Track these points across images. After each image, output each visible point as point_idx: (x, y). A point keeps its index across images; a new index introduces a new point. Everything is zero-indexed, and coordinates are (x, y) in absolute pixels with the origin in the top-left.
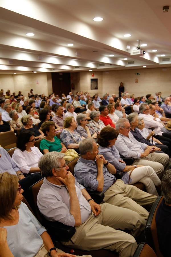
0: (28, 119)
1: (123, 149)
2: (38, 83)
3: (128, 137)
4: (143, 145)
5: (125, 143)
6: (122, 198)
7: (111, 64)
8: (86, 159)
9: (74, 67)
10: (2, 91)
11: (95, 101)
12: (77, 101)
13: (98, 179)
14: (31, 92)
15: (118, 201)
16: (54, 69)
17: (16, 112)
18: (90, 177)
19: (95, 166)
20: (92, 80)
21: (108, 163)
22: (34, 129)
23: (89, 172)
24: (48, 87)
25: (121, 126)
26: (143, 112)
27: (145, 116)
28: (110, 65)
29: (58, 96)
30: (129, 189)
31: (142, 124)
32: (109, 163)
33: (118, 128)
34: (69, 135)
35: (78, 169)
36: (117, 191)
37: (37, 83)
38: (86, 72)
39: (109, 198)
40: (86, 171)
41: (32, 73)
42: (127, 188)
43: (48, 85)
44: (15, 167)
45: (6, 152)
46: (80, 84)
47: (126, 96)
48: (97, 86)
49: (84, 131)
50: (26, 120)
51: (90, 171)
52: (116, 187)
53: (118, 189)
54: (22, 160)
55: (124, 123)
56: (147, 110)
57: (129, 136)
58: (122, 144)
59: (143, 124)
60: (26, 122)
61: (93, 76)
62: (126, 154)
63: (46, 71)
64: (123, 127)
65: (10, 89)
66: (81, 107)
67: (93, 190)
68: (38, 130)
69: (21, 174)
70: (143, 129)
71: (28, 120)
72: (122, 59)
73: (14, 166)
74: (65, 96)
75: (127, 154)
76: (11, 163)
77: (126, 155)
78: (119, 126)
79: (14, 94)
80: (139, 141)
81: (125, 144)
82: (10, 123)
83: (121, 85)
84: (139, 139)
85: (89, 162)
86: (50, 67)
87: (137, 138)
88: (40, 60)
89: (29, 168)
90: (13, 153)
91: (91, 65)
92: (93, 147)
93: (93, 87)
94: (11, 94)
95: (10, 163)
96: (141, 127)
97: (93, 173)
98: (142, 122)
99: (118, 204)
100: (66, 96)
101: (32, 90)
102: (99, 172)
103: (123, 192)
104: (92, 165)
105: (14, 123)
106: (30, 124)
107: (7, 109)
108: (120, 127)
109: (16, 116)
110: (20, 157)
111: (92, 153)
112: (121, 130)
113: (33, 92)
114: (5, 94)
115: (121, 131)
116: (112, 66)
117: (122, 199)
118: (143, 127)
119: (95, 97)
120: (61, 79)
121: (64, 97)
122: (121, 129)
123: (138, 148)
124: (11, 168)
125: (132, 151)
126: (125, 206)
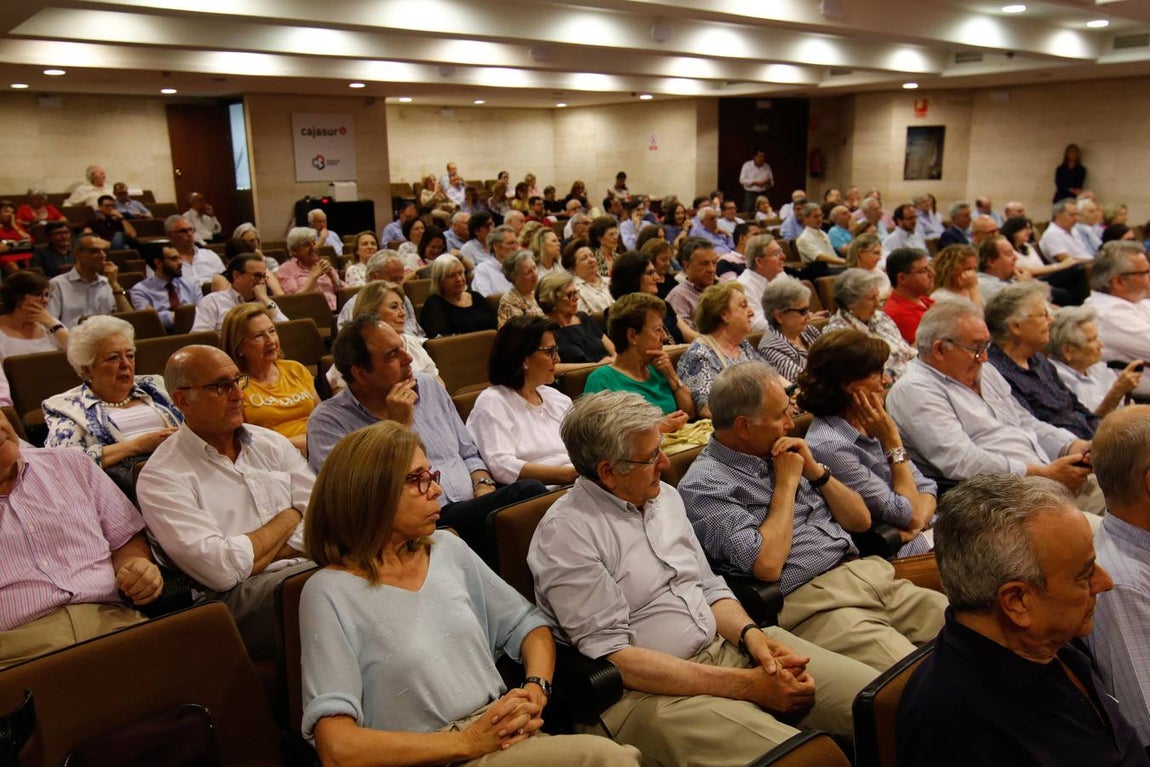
0: (558, 289)
1: (940, 436)
2: (656, 148)
3: (975, 386)
4: (1052, 434)
5: (956, 413)
6: (858, 625)
7: (1010, 54)
8: (735, 448)
9: (828, 72)
10: (502, 180)
11: (905, 233)
12: (816, 231)
13: (765, 530)
14: (621, 186)
15: (840, 634)
16: (731, 82)
17: (530, 262)
18: (733, 518)
19: (768, 479)
20: (912, 131)
21: (825, 479)
22: (582, 332)
23: (733, 500)
24: (698, 165)
25: (944, 335)
26: (1111, 282)
27: (1117, 307)
28: (1005, 57)
29: (732, 204)
30: (907, 600)
31: (1084, 344)
32: (832, 478)
33: (928, 345)
34: (714, 365)
35: (690, 483)
36: (844, 595)
37: (651, 148)
38: (889, 91)
39: (803, 615)
40: (721, 490)
41: (633, 99)
42: (901, 595)
43: (698, 157)
44: (473, 456)
45: (443, 395)
46: (851, 152)
47: (1073, 215)
48: (939, 164)
49: (789, 355)
50: (551, 294)
51: (738, 493)
52: (848, 580)
53: (855, 589)
54: (497, 431)
55: (960, 320)
56: (1132, 277)
57: (984, 385)
58: (939, 414)
59: (1093, 345)
60: (550, 301)
61: (922, 111)
62: (951, 463)
63: (695, 89)
64: (950, 341)
65: (534, 173)
66: (835, 258)
67: (741, 572)
68: (601, 337)
69: (484, 482)
70: (1091, 369)
71: (559, 294)
72: (1079, 25)
73: (468, 453)
74: (770, 209)
75: (957, 460)
76: (459, 438)
77: (953, 467)
78: (934, 336)
79: (549, 191)
80: (1041, 418)
81: (954, 416)
82: (502, 303)
83: (1067, 159)
84: (1044, 407)
85: (744, 462)
86: (709, 71)
87: (1036, 401)
88: (660, 41)
89: (515, 466)
90: (472, 406)
91: (907, 60)
92: (764, 400)
93: (915, 165)
94: (538, 191)
95: (452, 436)
96: (1079, 355)
97: (753, 506)
98: (1086, 331)
99: (840, 646)
100: (777, 208)
101: (621, 176)
102: (773, 505)
103: (878, 603)
104: (756, 474)
105: (515, 305)
106: (569, 309)
107: (500, 248)
108: (938, 342)
109: (529, 276)
110: (491, 420)
111: (758, 422)
112: (942, 353)
113: (627, 184)
114: (511, 193)
115: (939, 357)
116: (1015, 59)
117: (858, 629)
118: (1093, 358)
119: (906, 211)
120: (761, 128)
121: (765, 212)
122: (940, 348)
123: (1021, 445)
124: (452, 456)
125: (988, 450)
126: (866, 657)
